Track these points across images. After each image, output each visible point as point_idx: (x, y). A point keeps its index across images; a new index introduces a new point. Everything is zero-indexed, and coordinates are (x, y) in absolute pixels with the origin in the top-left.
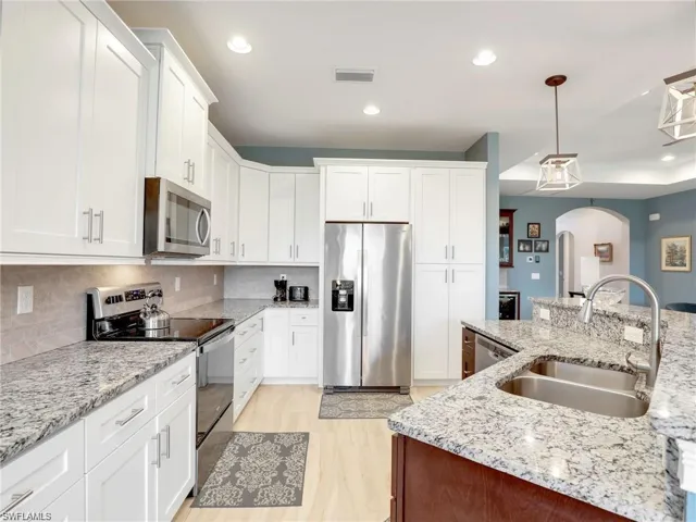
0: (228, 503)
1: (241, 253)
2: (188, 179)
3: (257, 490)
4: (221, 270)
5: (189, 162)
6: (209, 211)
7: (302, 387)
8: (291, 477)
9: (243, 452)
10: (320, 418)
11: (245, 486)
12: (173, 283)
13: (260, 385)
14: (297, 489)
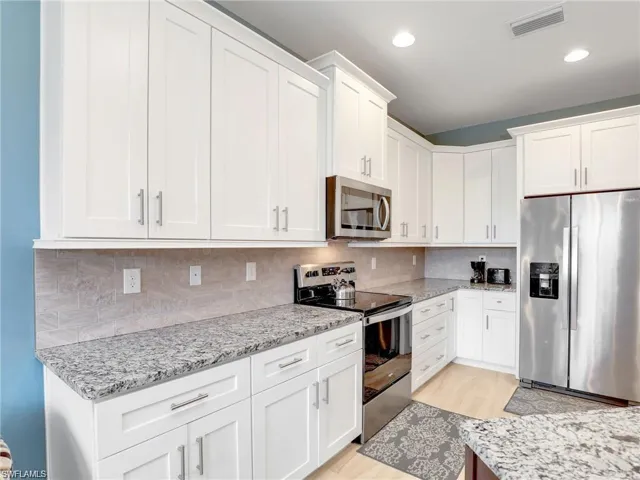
0: (386, 460)
1: (434, 234)
2: (364, 173)
3: (415, 459)
4: (421, 251)
5: (364, 159)
6: (388, 199)
7: (497, 373)
8: (450, 459)
9: (415, 421)
10: (505, 410)
11: (405, 451)
12: (369, 263)
13: (452, 363)
14: (452, 473)
